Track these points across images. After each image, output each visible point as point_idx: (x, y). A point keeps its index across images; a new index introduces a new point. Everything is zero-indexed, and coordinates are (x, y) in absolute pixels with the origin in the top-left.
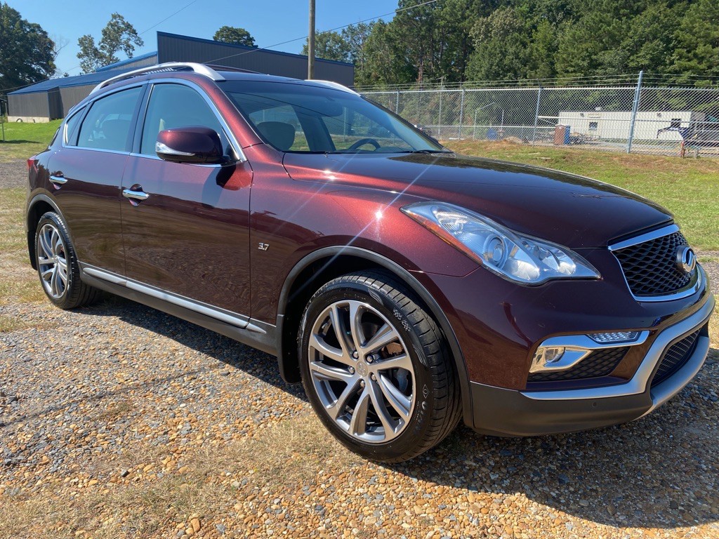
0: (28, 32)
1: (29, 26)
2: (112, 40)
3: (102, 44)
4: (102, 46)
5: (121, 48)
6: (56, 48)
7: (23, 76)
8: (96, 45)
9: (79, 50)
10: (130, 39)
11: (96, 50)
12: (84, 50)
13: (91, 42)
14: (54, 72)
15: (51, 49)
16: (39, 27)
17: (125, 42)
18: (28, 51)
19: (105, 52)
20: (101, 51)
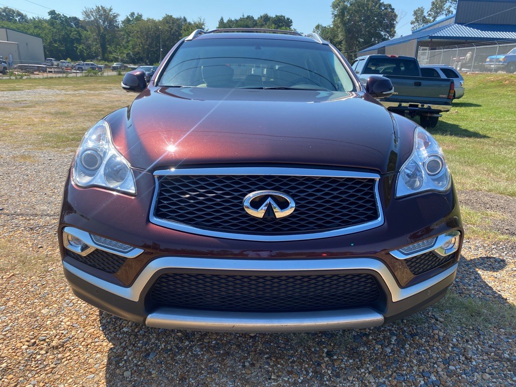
0: (383, 10)
1: (384, 6)
2: (437, 9)
3: (430, 12)
4: (429, 14)
5: (443, 14)
6: (398, 19)
7: (374, 39)
8: (425, 14)
9: (413, 18)
10: (451, 6)
11: (424, 17)
12: (416, 19)
13: (422, 12)
14: (394, 36)
15: (394, 20)
16: (390, 6)
17: (447, 9)
18: (381, 22)
19: (431, 18)
20: (428, 18)
